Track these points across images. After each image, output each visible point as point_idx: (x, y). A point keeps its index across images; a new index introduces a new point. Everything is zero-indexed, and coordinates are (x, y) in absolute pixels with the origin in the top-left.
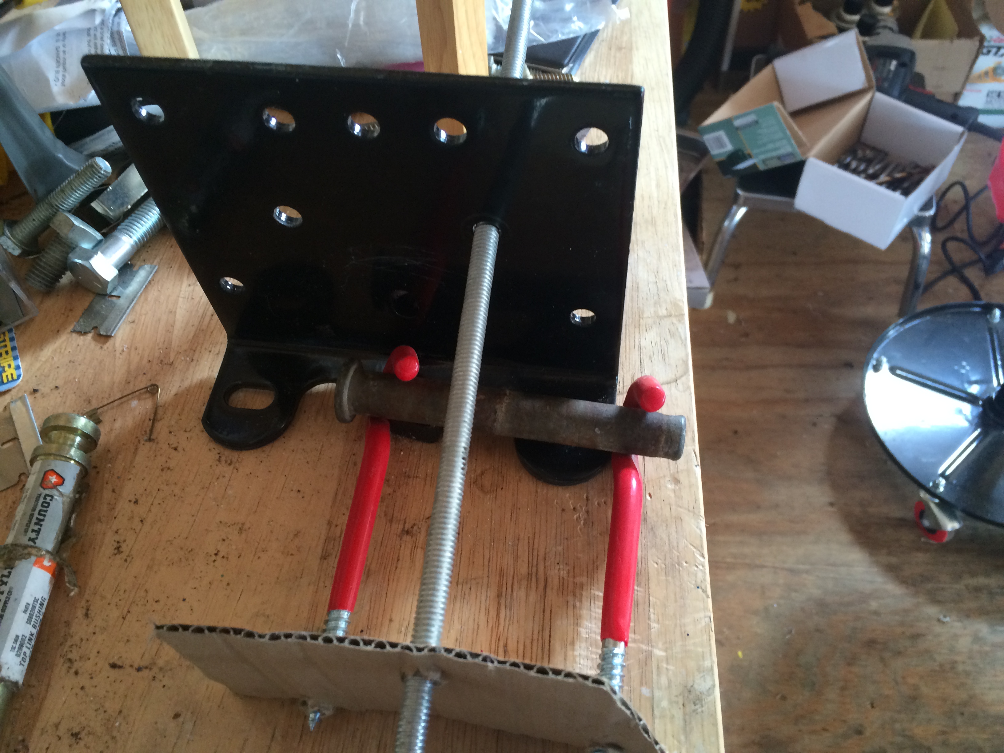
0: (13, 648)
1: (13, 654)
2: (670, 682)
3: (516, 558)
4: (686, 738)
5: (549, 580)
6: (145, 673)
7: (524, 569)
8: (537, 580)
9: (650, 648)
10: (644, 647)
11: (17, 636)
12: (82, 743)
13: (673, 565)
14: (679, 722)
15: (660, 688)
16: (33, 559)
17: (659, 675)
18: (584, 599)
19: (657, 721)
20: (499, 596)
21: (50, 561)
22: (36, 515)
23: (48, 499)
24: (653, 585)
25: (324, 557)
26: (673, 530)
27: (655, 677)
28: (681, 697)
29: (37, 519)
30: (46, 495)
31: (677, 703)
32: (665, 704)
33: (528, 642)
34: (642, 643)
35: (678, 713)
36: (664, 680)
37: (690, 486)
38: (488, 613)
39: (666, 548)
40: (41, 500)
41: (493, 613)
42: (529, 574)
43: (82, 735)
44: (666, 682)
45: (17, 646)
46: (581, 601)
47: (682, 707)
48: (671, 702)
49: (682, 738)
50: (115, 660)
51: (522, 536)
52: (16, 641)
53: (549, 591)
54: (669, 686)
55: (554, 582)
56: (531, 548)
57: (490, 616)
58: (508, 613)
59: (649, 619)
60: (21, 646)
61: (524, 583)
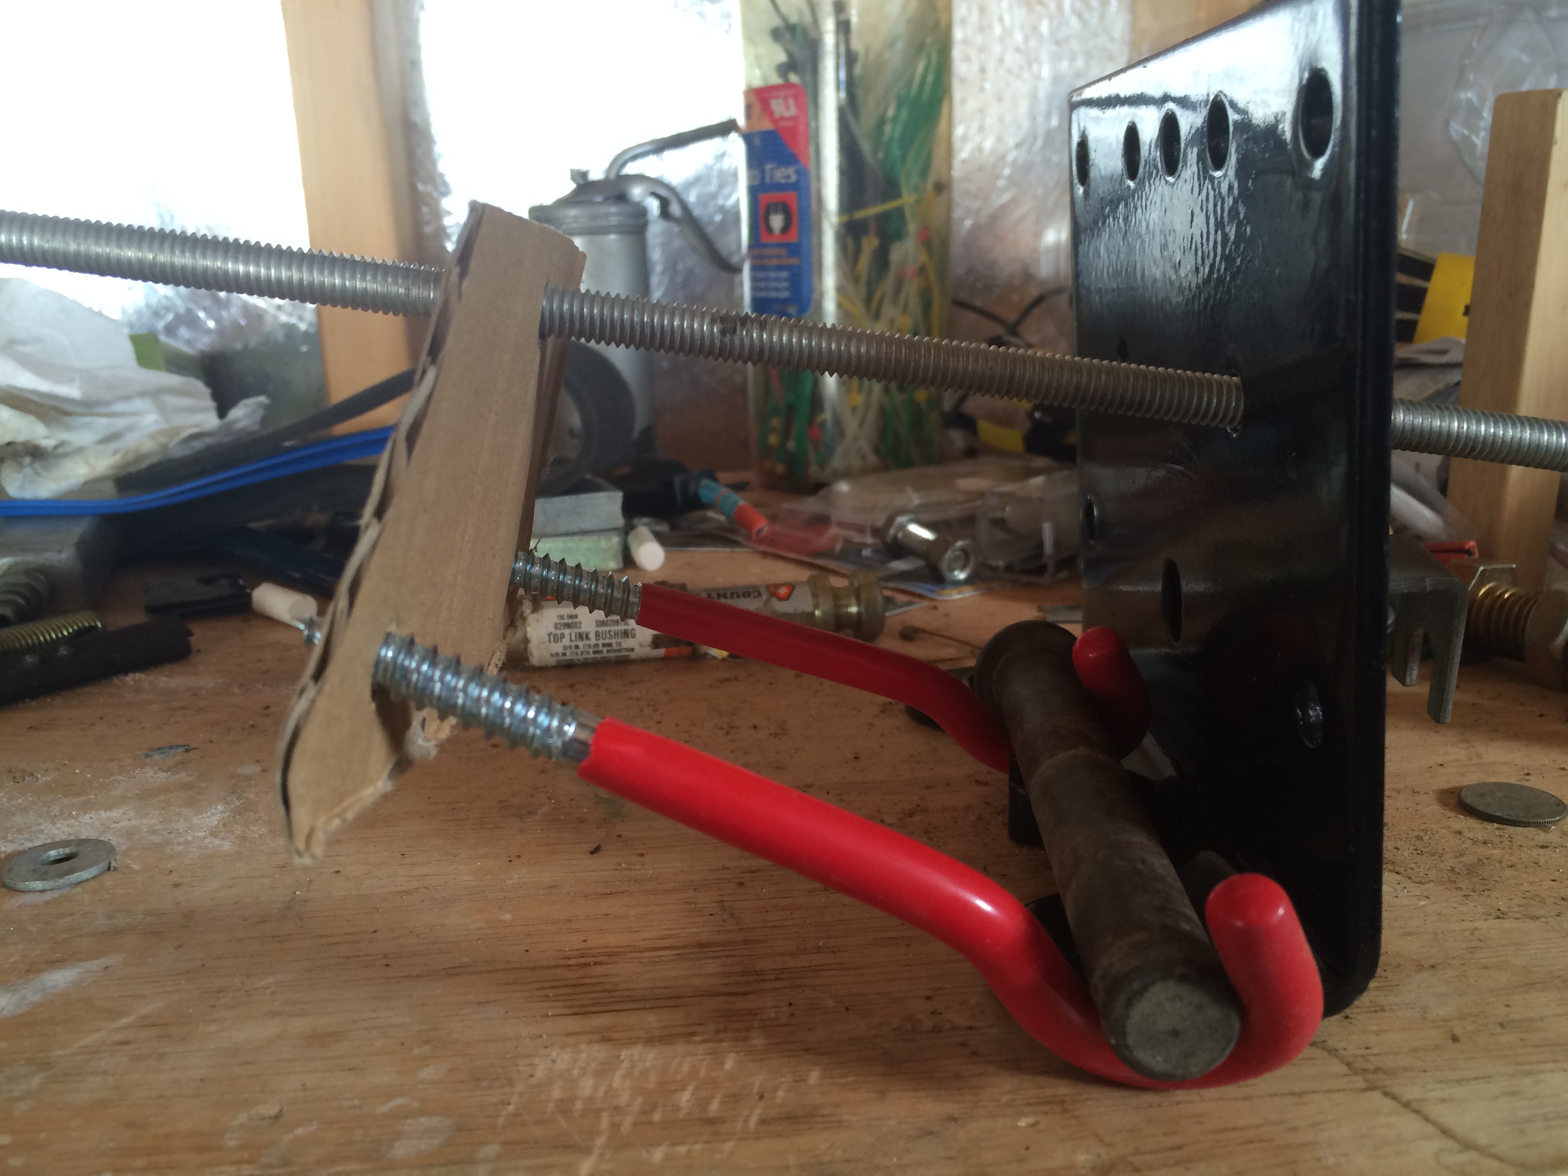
3: (791, 954)
5: (750, 997)
7: (766, 965)
8: (748, 983)
11: (576, 616)
22: (729, 592)
23: (755, 594)
24: (766, 1145)
29: (725, 593)
30: (758, 592)
38: (665, 938)
40: (751, 590)
42: (757, 973)
45: (566, 621)
51: (843, 955)
52: (571, 617)
53: (722, 999)
55: (746, 1003)
57: (658, 941)
58: (668, 958)
59: (675, 1144)
60: (568, 626)
61: (737, 969)
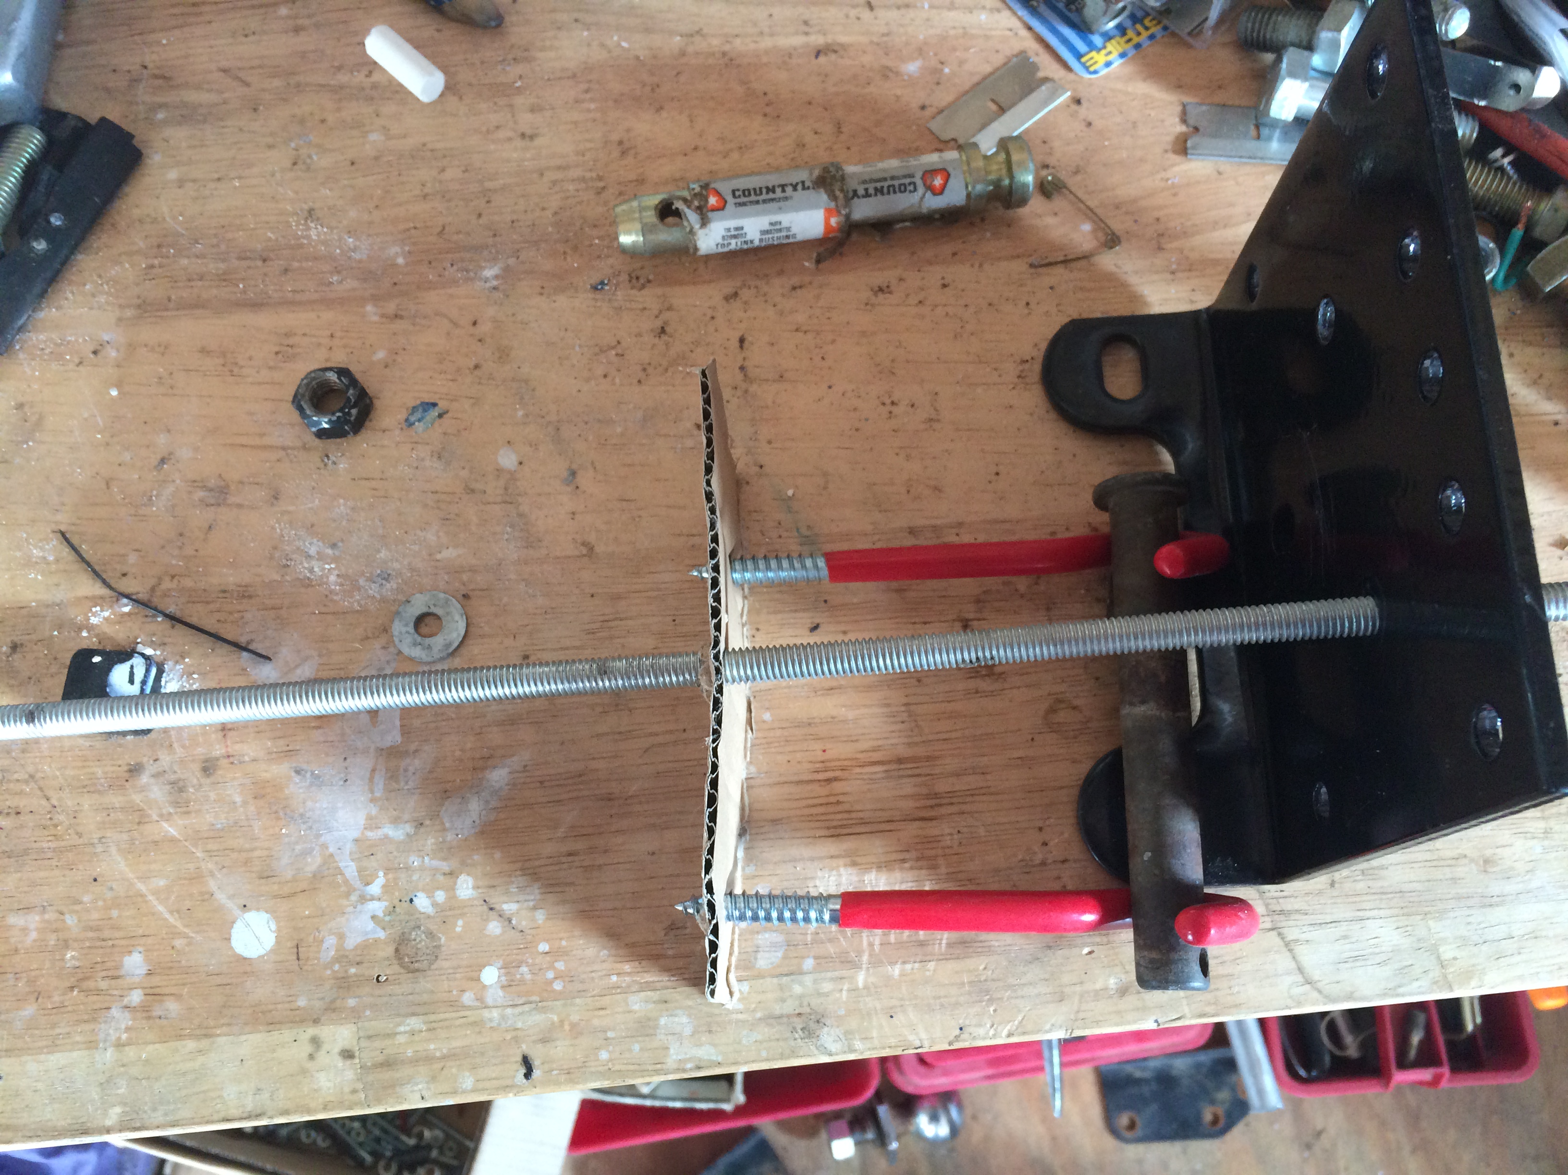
0: (729, 230)
1: (723, 233)
2: (826, 995)
3: (957, 775)
4: (760, 1019)
5: (934, 823)
6: (740, 376)
7: (942, 787)
8: (932, 807)
9: (864, 966)
10: (865, 958)
11: (742, 228)
12: (656, 340)
13: (987, 992)
14: (778, 1009)
15: (815, 981)
16: (832, 205)
17: (832, 979)
18: (916, 872)
19: (775, 980)
20: (900, 761)
21: (838, 223)
22: (886, 184)
23: (911, 188)
24: (952, 965)
25: (912, 531)
26: (1042, 989)
27: (829, 975)
28: (808, 1010)
29: (882, 187)
30: (914, 184)
31: (801, 1006)
32: (797, 989)
33: (846, 807)
34: (870, 955)
35: (789, 1007)
36: (827, 987)
37: (1118, 1013)
38: (875, 750)
39: (1012, 981)
40: (907, 181)
41: (876, 756)
42: (936, 796)
43: (665, 338)
44: (826, 990)
45: (733, 233)
46: (911, 868)
47: (797, 1012)
48: (801, 997)
49: (759, 1015)
50: (749, 339)
51: (989, 777)
52: (737, 229)
53: (917, 824)
54: (820, 994)
55: (933, 830)
56: (972, 793)
57: (871, 754)
58: (879, 776)
60: (735, 237)
61: (924, 791)
